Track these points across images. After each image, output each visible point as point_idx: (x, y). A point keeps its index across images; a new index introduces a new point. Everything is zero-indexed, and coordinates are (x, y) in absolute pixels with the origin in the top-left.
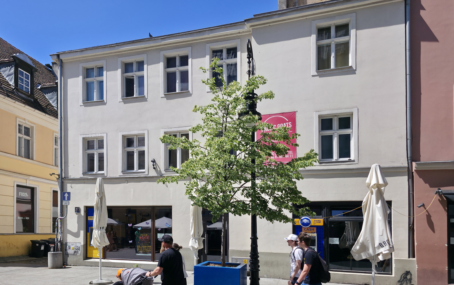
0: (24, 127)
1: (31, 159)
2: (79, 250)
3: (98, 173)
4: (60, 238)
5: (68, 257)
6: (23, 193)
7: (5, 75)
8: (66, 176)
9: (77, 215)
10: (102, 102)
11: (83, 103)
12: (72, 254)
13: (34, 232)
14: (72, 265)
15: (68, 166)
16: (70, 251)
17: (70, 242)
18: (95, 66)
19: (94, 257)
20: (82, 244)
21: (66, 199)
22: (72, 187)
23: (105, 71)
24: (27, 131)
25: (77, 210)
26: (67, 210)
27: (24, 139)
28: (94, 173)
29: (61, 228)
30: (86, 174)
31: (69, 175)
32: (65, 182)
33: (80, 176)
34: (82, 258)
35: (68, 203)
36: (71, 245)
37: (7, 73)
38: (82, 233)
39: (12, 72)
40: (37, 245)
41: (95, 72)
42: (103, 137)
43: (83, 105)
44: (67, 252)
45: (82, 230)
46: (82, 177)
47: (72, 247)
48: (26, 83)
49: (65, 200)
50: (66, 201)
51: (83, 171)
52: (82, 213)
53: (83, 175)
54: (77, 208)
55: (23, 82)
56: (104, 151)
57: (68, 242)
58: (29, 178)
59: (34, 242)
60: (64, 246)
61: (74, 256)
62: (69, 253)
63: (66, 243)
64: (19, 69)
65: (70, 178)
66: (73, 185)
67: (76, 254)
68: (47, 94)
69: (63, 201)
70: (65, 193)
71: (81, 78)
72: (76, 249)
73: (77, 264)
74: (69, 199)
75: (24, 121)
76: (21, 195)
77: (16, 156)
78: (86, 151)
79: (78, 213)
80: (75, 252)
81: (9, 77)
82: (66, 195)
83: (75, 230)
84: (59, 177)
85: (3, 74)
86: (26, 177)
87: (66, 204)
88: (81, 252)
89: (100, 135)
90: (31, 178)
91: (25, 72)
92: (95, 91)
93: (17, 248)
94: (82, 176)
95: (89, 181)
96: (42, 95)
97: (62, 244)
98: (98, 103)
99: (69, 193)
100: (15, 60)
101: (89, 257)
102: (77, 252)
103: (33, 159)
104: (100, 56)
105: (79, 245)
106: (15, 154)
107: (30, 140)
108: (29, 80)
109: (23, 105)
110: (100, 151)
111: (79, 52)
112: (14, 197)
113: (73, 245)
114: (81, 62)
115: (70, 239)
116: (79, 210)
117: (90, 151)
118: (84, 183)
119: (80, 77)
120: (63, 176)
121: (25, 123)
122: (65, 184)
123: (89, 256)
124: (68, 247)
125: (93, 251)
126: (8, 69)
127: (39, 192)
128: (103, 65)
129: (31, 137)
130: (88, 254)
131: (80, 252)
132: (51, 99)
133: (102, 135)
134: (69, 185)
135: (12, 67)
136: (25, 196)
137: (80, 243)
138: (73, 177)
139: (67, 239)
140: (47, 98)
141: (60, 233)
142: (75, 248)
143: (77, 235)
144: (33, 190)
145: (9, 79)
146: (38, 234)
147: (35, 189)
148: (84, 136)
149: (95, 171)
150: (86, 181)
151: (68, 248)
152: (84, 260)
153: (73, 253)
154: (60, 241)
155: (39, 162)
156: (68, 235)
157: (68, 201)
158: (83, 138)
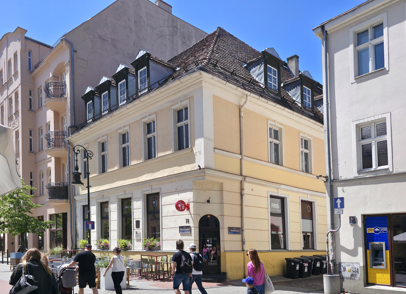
0: (274, 130)
1: (280, 166)
2: (358, 273)
3: (378, 169)
4: (332, 257)
5: (344, 281)
6: (275, 204)
7: (254, 76)
8: (336, 178)
9: (353, 227)
10: (382, 72)
11: (355, 79)
12: (348, 278)
13: (286, 249)
14: (349, 292)
15: (338, 164)
16: (346, 274)
17: (344, 263)
18: (370, 26)
19: (378, 283)
20: (362, 264)
21: (339, 206)
22: (344, 191)
23: (386, 27)
24: (276, 134)
25: (352, 220)
26: (340, 221)
27: (274, 144)
28: (373, 169)
29: (332, 243)
30: (362, 172)
31: (340, 176)
32: (335, 184)
33: (354, 176)
34: (363, 284)
35: (341, 212)
36: (346, 265)
37: (257, 72)
38: (361, 250)
39: (262, 71)
40: (293, 264)
41: (370, 34)
42: (385, 119)
43: (355, 81)
44: (342, 275)
45: (360, 246)
46: (357, 177)
47: (348, 268)
48: (274, 80)
49: (337, 208)
50: (339, 209)
51: (358, 168)
52: (360, 223)
53: (359, 173)
54: (352, 217)
55: (271, 79)
56: (388, 137)
57: (342, 261)
58: (280, 187)
59: (289, 261)
60: (337, 267)
61: (351, 281)
62: (344, 276)
63: (339, 263)
64: (268, 65)
65: (340, 179)
66: (345, 188)
67: (353, 278)
68: (291, 90)
69: (335, 209)
70: (337, 198)
71: (352, 46)
72: (354, 272)
73: (355, 292)
74: (342, 206)
75: (274, 123)
76: (273, 206)
77: (268, 163)
78: (360, 142)
79: (354, 225)
80: (352, 275)
81: (259, 76)
82: (339, 201)
83: (350, 246)
84: (327, 180)
85: (253, 75)
86: (277, 186)
87: (339, 214)
88: (360, 275)
89: (380, 117)
90: (282, 186)
91: (273, 68)
92: (370, 59)
93: (273, 267)
94: (357, 175)
95: (367, 181)
96: (285, 93)
97: (335, 264)
98: (376, 74)
99: (342, 199)
100: (264, 56)
101: (371, 283)
102: (356, 275)
103: (282, 166)
104: (377, 10)
105: (357, 266)
106: (268, 161)
107: (278, 144)
108: (276, 76)
109: (274, 104)
110: (382, 138)
111: (349, 13)
112: (268, 208)
113: (348, 265)
114: (351, 26)
115: (344, 258)
116: (354, 220)
117: (366, 142)
118: (360, 184)
119: (350, 46)
120: (332, 178)
121: (275, 126)
122: (334, 187)
123: (370, 281)
124: (342, 268)
125: (376, 275)
126: (257, 68)
127: (289, 202)
128: (382, 21)
129: (280, 141)
130: (369, 279)
131: (358, 276)
132: (294, 95)
133: (384, 116)
134: (340, 189)
135: (262, 65)
136: (277, 208)
137: (358, 263)
138: (345, 178)
139: (341, 258)
140: (290, 95)
141: (332, 250)
142: (351, 270)
143: (353, 253)
144: (283, 200)
145: (258, 80)
146: (290, 251)
147: (285, 199)
148: (358, 122)
149: (374, 166)
150: (363, 181)
151: (343, 270)
152: (364, 287)
153: (350, 276)
154: (332, 261)
155: (288, 168)
156: (342, 252)
157: (341, 209)
158: (356, 125)
